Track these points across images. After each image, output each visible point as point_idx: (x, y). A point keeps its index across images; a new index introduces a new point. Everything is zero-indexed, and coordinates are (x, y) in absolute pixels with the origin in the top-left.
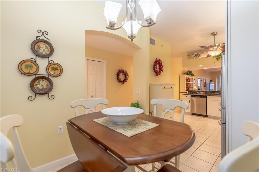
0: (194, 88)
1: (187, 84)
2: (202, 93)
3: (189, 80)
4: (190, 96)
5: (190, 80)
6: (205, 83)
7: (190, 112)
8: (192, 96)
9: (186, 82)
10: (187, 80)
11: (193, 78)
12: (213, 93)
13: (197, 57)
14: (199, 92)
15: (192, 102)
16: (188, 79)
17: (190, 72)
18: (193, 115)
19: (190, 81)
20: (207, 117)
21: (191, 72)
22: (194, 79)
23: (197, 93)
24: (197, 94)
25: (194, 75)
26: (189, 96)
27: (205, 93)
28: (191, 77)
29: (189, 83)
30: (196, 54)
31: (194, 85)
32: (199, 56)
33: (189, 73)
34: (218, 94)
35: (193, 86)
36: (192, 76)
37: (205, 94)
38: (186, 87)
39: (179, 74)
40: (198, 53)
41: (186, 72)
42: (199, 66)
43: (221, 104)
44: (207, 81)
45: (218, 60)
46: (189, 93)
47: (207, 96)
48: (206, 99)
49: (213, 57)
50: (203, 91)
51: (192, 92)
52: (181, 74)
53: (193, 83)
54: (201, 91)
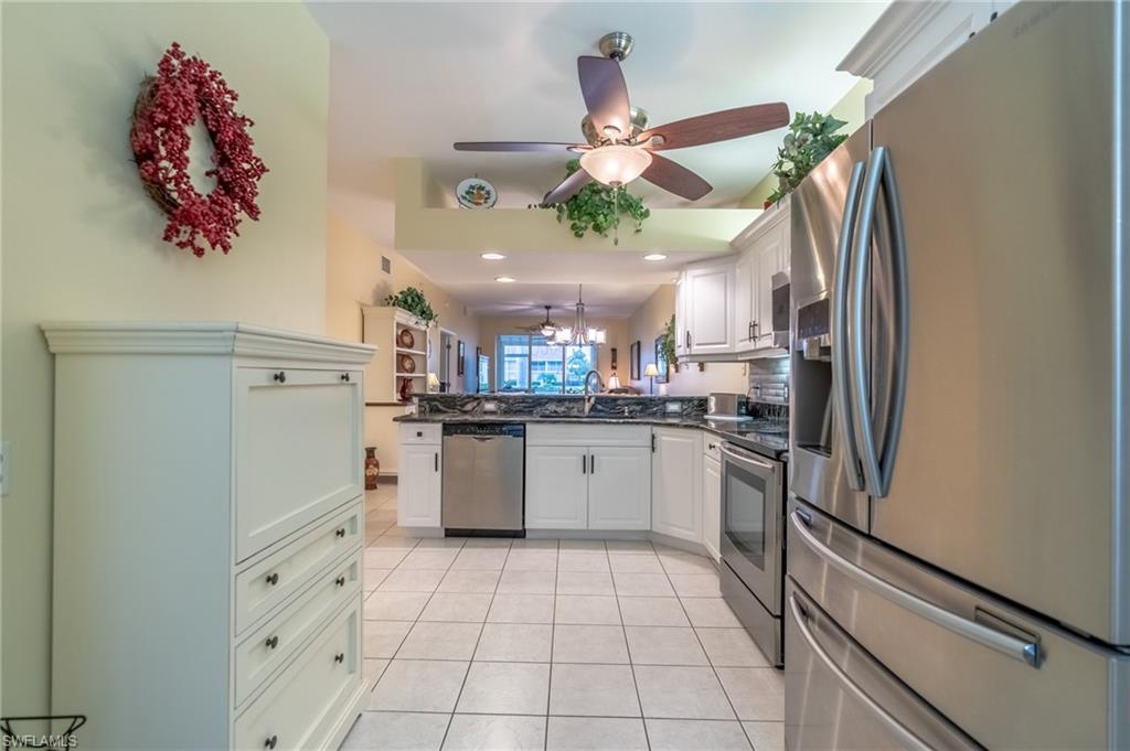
1: (401, 361)
2: (490, 406)
3: (407, 339)
4: (440, 426)
5: (412, 337)
6: (463, 357)
7: (438, 525)
8: (448, 429)
9: (395, 348)
10: (400, 339)
11: (428, 330)
12: (540, 404)
13: (477, 204)
14: (475, 404)
16: (408, 331)
17: (416, 299)
18: (449, 539)
19: (411, 346)
20: (524, 536)
21: (420, 298)
23: (469, 407)
24: (465, 412)
25: (434, 314)
26: (434, 431)
27: (503, 405)
28: (417, 326)
29: (409, 356)
30: (473, 187)
32: (490, 202)
33: (412, 301)
34: (563, 409)
35: (425, 371)
36: (424, 322)
37: (505, 412)
38: (396, 374)
39: (362, 301)
40: (483, 183)
41: (396, 293)
42: (485, 256)
43: (588, 465)
44: (469, 353)
45: (581, 236)
46: (427, 406)
47: (522, 427)
48: (522, 439)
49: (559, 219)
50: (495, 399)
51: (441, 402)
52: (369, 299)
53: (425, 356)
54: (487, 399)
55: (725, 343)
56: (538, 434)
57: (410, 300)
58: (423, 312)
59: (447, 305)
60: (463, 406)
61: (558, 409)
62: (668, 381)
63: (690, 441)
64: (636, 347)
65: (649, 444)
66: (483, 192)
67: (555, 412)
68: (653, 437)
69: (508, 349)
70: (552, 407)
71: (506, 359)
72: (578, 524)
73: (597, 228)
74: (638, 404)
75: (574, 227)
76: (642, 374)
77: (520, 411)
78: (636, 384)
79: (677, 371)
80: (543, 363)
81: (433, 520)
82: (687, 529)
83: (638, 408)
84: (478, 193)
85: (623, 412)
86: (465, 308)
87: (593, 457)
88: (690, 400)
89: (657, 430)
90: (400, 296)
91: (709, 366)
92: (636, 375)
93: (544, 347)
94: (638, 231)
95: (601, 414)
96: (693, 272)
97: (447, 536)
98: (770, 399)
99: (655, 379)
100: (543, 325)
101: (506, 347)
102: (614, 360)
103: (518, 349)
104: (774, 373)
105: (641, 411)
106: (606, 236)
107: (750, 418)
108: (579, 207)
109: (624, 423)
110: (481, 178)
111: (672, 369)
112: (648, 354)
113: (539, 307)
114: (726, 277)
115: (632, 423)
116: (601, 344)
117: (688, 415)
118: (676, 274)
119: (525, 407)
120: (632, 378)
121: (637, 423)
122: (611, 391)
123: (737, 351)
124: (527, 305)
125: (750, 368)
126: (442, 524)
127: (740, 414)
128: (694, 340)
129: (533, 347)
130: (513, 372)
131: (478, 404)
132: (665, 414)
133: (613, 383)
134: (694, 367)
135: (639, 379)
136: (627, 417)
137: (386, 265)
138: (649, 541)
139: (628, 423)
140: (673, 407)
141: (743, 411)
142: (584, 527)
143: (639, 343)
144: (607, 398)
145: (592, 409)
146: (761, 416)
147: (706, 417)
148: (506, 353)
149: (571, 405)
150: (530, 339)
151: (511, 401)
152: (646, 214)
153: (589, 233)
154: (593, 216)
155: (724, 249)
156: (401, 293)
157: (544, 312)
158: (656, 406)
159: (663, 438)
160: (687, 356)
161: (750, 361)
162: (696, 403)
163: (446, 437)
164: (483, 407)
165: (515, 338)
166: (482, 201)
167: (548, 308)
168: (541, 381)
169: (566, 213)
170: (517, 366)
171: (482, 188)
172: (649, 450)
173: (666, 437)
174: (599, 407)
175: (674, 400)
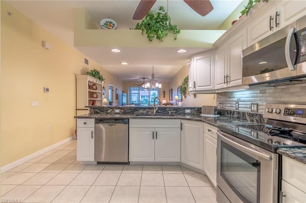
0: (103, 102)
1: (91, 95)
2: (117, 111)
3: (94, 87)
4: (93, 120)
5: (96, 87)
6: (118, 94)
7: (93, 160)
8: (99, 121)
9: (88, 90)
10: (90, 87)
11: (102, 84)
12: (137, 110)
13: (109, 28)
14: (112, 110)
15: (97, 135)
16: (94, 84)
17: (97, 73)
18: (99, 165)
19: (96, 89)
20: (129, 164)
22: (103, 87)
23: (109, 111)
24: (108, 113)
25: (104, 79)
26: (91, 122)
27: (122, 110)
28: (97, 83)
29: (95, 93)
30: (107, 22)
31: (103, 96)
32: (115, 28)
33: (95, 74)
34: (145, 112)
35: (101, 98)
36: (100, 81)
38: (88, 99)
39: (75, 73)
40: (112, 21)
41: (89, 71)
42: (112, 50)
43: (155, 135)
44: (120, 92)
45: (151, 40)
46: (93, 111)
47: (128, 120)
48: (128, 125)
49: (142, 34)
50: (119, 108)
51: (99, 110)
52: (79, 72)
53: (102, 93)
54: (116, 108)
55: (210, 86)
56: (134, 123)
57: (94, 73)
58: (99, 78)
59: (112, 77)
60: (107, 111)
61: (144, 112)
62: (182, 101)
63: (198, 126)
64: (171, 91)
65: (180, 127)
66: (112, 24)
67: (142, 113)
68: (181, 124)
69: (133, 92)
70: (141, 111)
71: (132, 95)
72: (151, 159)
73: (158, 38)
74: (174, 110)
75: (148, 37)
76: (173, 99)
77: (129, 113)
78: (171, 102)
79: (185, 98)
80: (144, 96)
81: (91, 158)
82: (197, 163)
83: (175, 111)
84: (110, 25)
85: (169, 113)
86: (118, 79)
87: (157, 132)
88: (194, 108)
89: (183, 121)
90: (91, 72)
91: (198, 95)
92: (171, 99)
93: (143, 91)
94: (175, 39)
95: (160, 114)
96: (196, 58)
97: (97, 164)
98: (227, 108)
99: (178, 100)
100: (142, 84)
101: (132, 91)
102: (164, 95)
103: (136, 92)
104: (230, 98)
105: (176, 113)
106: (162, 41)
107: (219, 116)
108: (150, 28)
109: (169, 118)
110: (110, 19)
111: (183, 97)
112: (175, 92)
113: (141, 78)
114: (211, 59)
115: (173, 118)
116: (160, 88)
117: (193, 114)
118: (189, 60)
119: (131, 111)
120: (170, 100)
121: (175, 118)
122: (164, 104)
123: (215, 89)
124: (137, 77)
125: (217, 96)
126: (95, 160)
127: (215, 114)
128: (197, 85)
129: (140, 91)
130: (134, 99)
131: (113, 110)
132: (185, 114)
133: (164, 102)
134: (192, 96)
135: (172, 100)
136: (170, 115)
137: (86, 62)
138: (179, 166)
139: (171, 118)
140: (188, 111)
141: (216, 113)
142: (153, 161)
143: (172, 89)
144: (162, 108)
145: (156, 112)
146: (224, 115)
147: (201, 115)
148: (132, 93)
149: (149, 110)
150: (139, 89)
151: (125, 109)
152: (178, 32)
153: (155, 39)
154: (156, 31)
155: (211, 47)
156: (91, 71)
157: (143, 80)
158: (181, 110)
159: (186, 125)
160: (194, 91)
161: (217, 93)
162: (196, 109)
163: (96, 124)
164: (115, 111)
165: (135, 88)
166: (111, 28)
167: (144, 79)
168: (144, 101)
169: (145, 31)
170: (136, 97)
171: (111, 23)
172: (180, 129)
173: (187, 124)
174: (159, 111)
175: (188, 108)
